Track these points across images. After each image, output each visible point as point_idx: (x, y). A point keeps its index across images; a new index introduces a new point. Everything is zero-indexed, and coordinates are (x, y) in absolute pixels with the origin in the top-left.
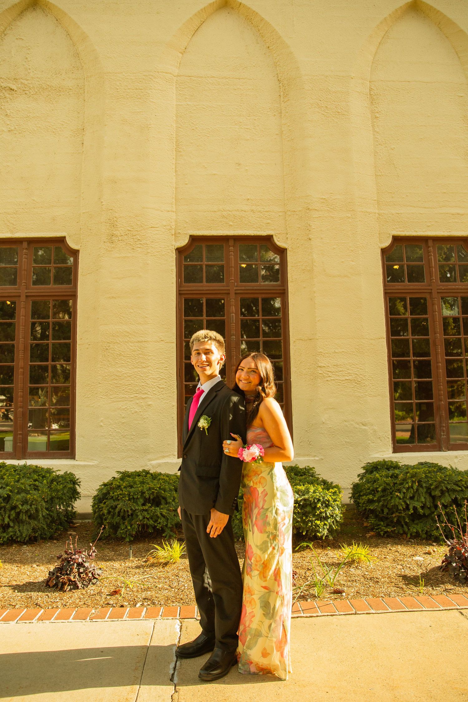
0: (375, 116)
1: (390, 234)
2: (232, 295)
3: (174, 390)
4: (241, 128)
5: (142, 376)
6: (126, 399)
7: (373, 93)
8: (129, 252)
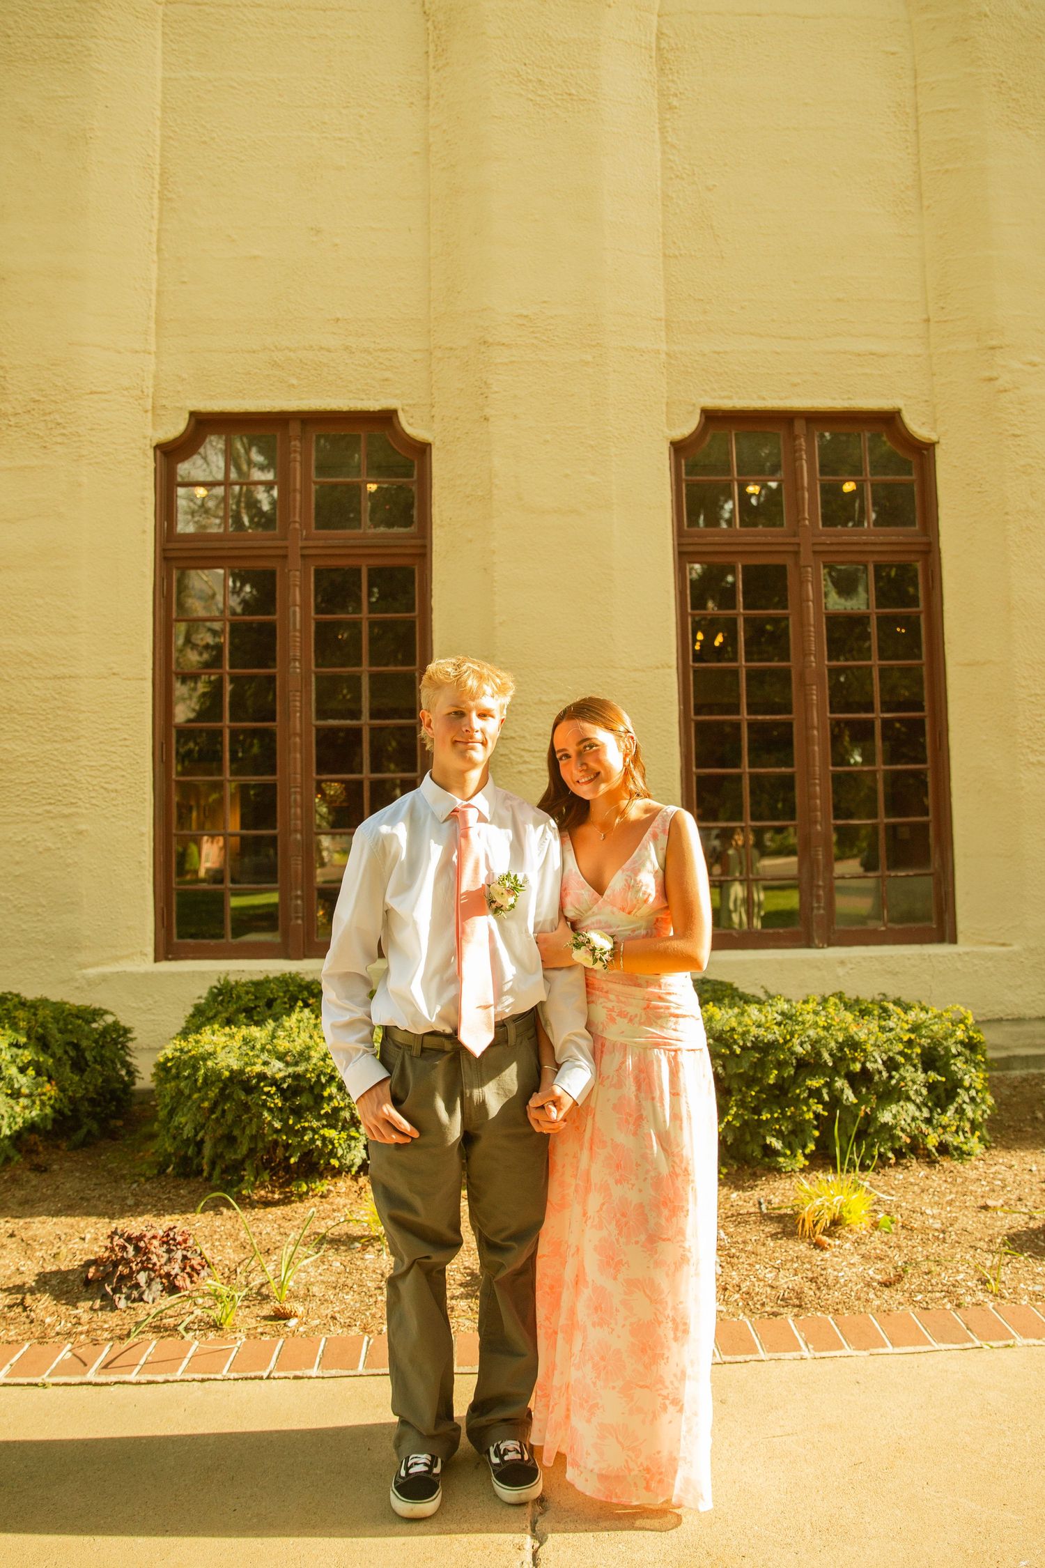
0: (669, 104)
1: (694, 405)
2: (295, 562)
3: (145, 796)
4: (326, 138)
5: (64, 760)
6: (24, 818)
7: (666, 46)
8: (35, 456)
